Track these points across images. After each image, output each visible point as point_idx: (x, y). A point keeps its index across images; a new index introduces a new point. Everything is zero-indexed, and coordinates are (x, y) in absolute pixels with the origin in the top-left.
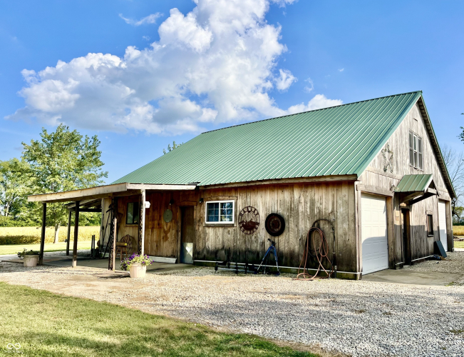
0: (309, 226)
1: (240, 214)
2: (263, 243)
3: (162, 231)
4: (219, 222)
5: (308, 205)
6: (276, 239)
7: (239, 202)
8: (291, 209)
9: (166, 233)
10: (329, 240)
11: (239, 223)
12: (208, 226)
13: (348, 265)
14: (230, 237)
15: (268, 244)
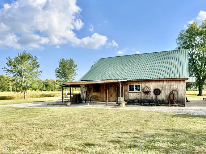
0: (169, 92)
1: (143, 89)
2: (152, 97)
3: (110, 94)
4: (134, 91)
5: (169, 86)
6: (157, 96)
7: (142, 85)
8: (163, 87)
9: (112, 94)
10: (176, 96)
11: (143, 92)
12: (130, 92)
13: (182, 103)
14: (139, 96)
15: (154, 98)
